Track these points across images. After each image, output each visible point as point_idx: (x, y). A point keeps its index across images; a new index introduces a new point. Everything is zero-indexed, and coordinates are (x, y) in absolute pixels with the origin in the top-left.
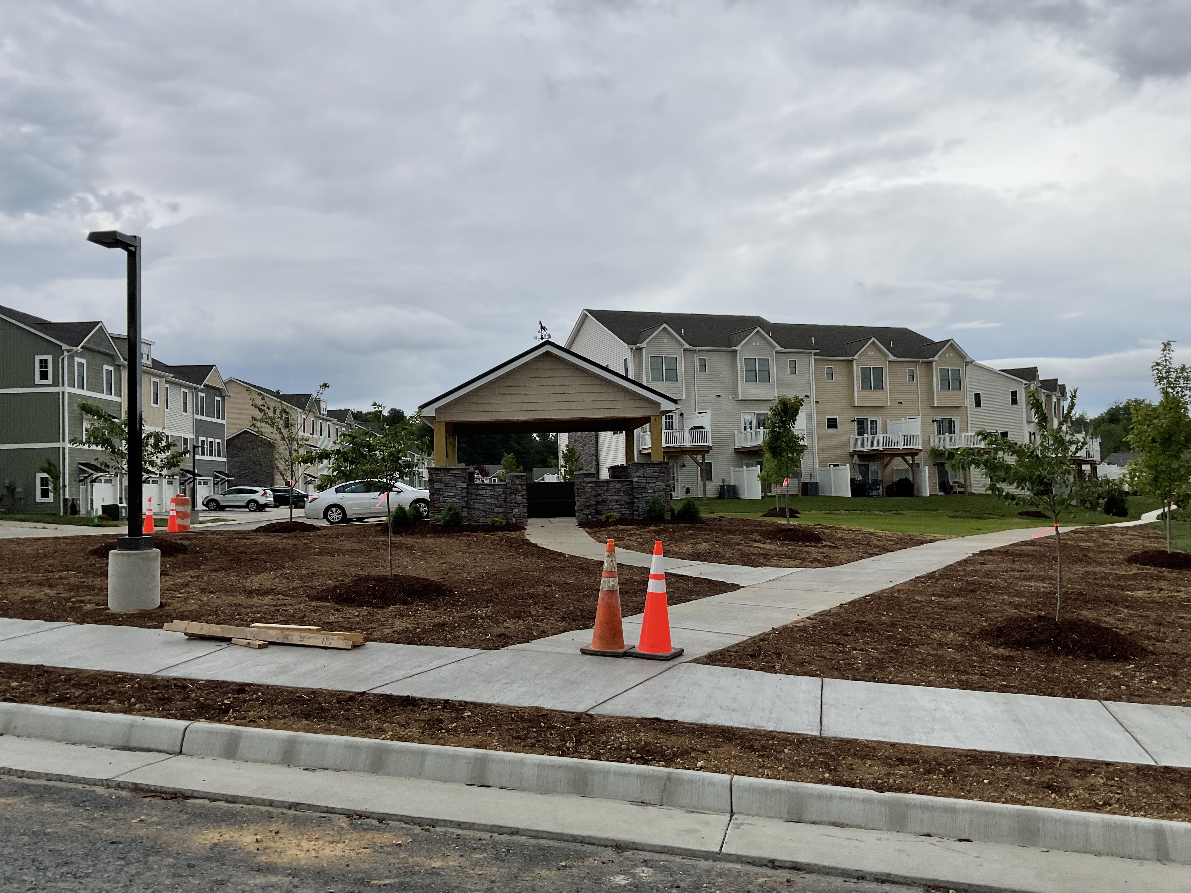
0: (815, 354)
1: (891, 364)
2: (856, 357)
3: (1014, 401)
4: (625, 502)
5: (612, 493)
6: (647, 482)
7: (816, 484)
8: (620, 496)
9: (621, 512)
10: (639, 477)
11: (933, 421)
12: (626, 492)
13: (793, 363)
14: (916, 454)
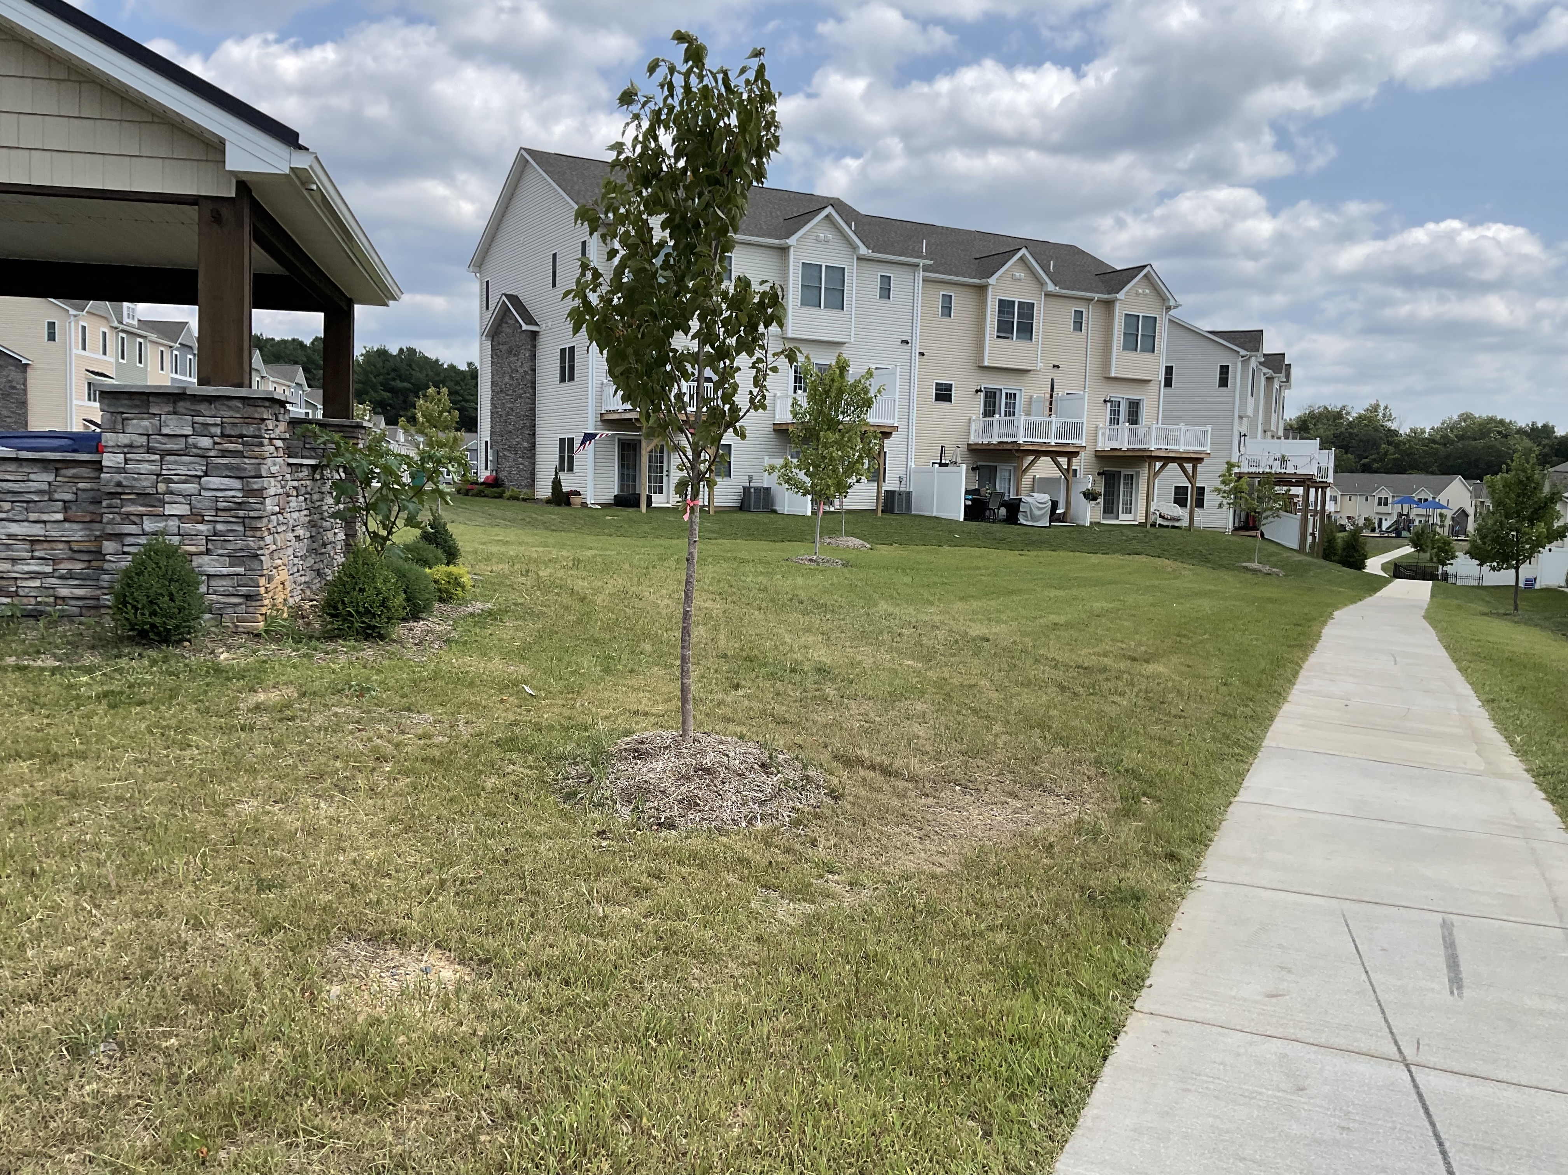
0: (926, 269)
1: (1048, 299)
2: (992, 280)
3: (1224, 382)
4: (71, 549)
5: (12, 509)
6: (164, 472)
7: (909, 494)
8: (49, 526)
9: (51, 591)
10: (126, 450)
11: (1105, 401)
12: (74, 508)
13: (886, 280)
14: (1076, 454)
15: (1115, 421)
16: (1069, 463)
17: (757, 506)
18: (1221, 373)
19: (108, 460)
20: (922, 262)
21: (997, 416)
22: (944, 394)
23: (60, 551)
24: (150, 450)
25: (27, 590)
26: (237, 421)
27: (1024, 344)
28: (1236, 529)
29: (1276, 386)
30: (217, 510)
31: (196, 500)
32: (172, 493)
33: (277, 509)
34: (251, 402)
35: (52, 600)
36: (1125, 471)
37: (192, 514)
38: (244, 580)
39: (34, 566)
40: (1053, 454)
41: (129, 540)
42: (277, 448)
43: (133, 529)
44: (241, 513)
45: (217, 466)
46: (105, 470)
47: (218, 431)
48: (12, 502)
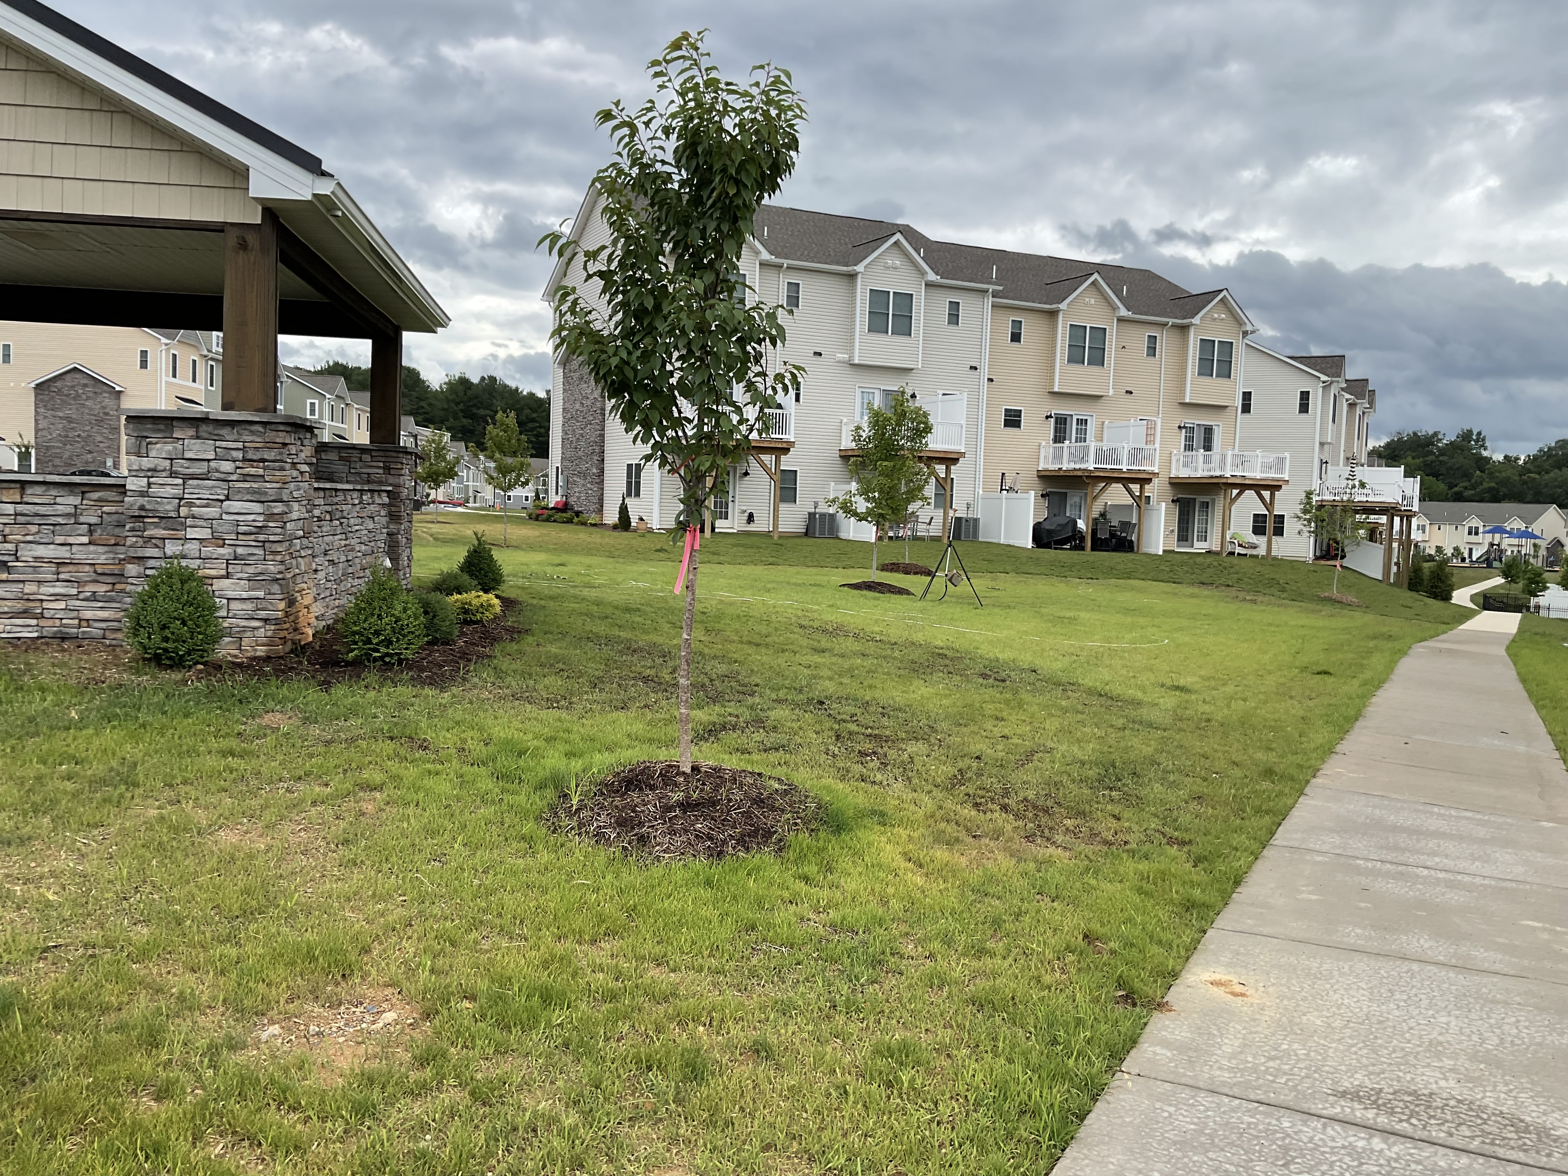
0: (995, 294)
1: (1122, 324)
2: (1063, 306)
3: (1304, 408)
4: (95, 572)
5: (39, 532)
6: (186, 496)
7: (976, 521)
8: (74, 548)
9: (75, 614)
10: (149, 474)
11: (1180, 427)
12: (99, 531)
13: (954, 306)
14: (1149, 481)
15: (1189, 448)
16: (1142, 489)
17: (822, 532)
18: (1301, 399)
19: (132, 484)
20: (991, 288)
21: (1067, 442)
22: (1013, 420)
23: (86, 573)
24: (173, 474)
25: (52, 612)
26: (258, 445)
27: (1095, 370)
28: (1317, 558)
29: (1358, 412)
30: (238, 533)
31: (219, 524)
32: (194, 517)
33: (301, 533)
34: (273, 427)
35: (76, 622)
36: (1200, 499)
37: (213, 538)
38: (264, 604)
39: (60, 589)
40: (1126, 481)
41: (151, 563)
42: (301, 473)
43: (155, 552)
44: (261, 537)
45: (239, 491)
46: (129, 493)
47: (239, 455)
48: (40, 525)
